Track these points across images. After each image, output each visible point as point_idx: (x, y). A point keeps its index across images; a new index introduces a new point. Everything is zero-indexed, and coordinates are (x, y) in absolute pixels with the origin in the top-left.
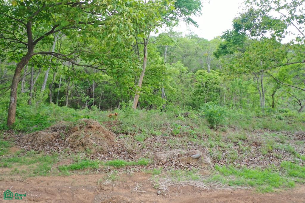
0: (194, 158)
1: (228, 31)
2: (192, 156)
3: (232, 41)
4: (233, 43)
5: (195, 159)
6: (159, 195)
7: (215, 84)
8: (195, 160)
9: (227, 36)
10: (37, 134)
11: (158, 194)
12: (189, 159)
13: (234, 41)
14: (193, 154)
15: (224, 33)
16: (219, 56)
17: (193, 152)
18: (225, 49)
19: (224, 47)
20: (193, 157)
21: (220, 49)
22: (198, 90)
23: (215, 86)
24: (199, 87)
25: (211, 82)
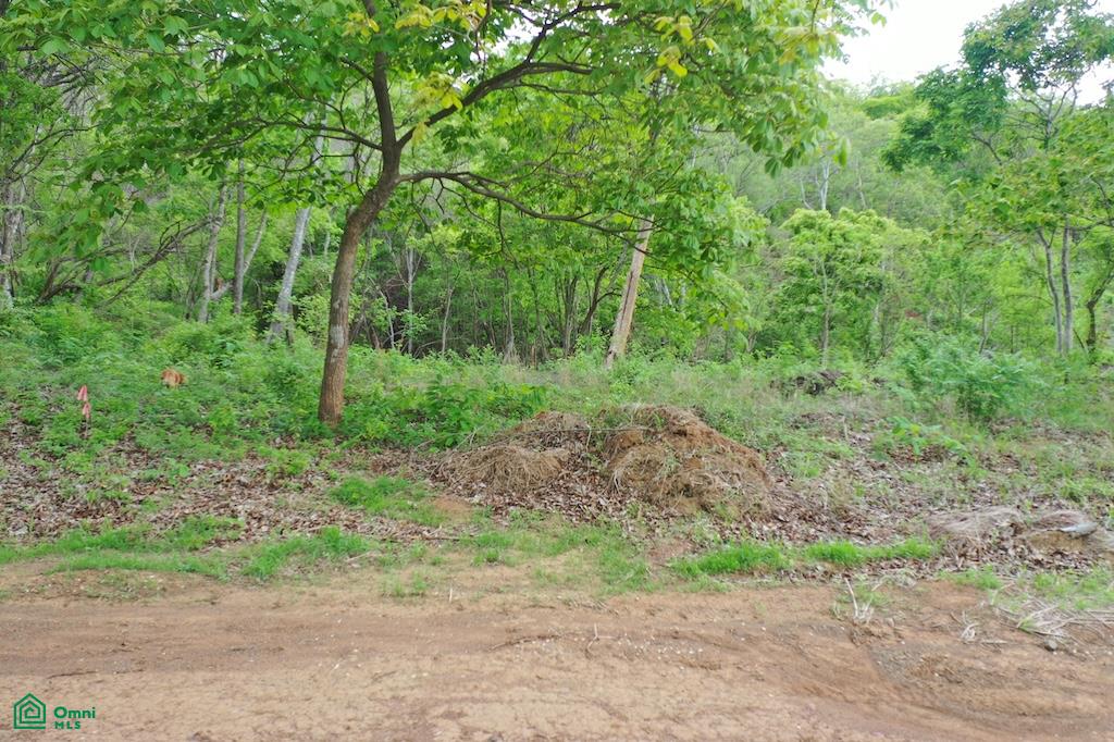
0: (1074, 535)
1: (938, 70)
2: (1065, 529)
3: (961, 110)
4: (965, 116)
5: (1077, 538)
6: (1055, 653)
7: (862, 261)
8: (1075, 541)
9: (935, 89)
10: (499, 454)
11: (1049, 649)
12: (1055, 539)
13: (966, 108)
14: (1067, 524)
15: (922, 77)
16: (902, 162)
17: (1062, 515)
18: (926, 137)
19: (922, 131)
20: (1069, 534)
21: (908, 137)
22: (799, 286)
23: (864, 271)
24: (802, 272)
25: (847, 256)
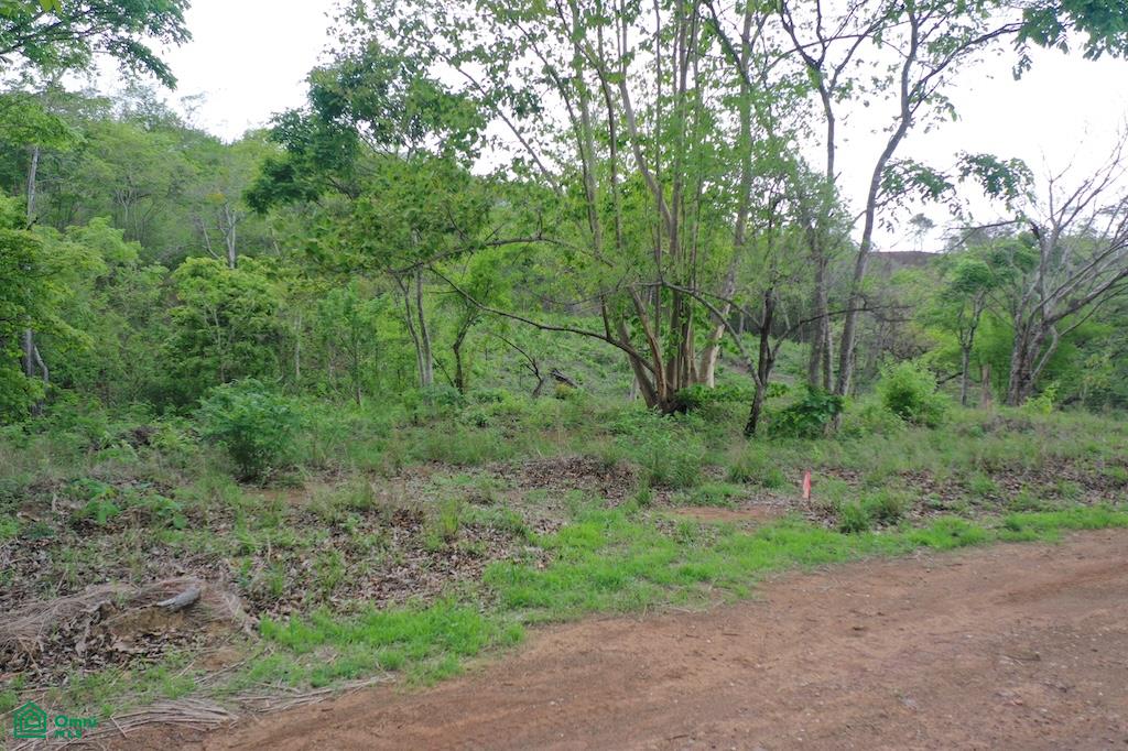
0: (172, 607)
1: (293, 114)
2: (162, 604)
3: (313, 154)
4: (317, 159)
5: (177, 612)
7: (257, 310)
8: (174, 616)
12: (148, 618)
14: (169, 595)
15: (278, 118)
16: (266, 204)
17: (166, 585)
18: (288, 180)
19: (283, 174)
20: (166, 608)
22: (192, 337)
23: (258, 321)
24: (193, 322)
25: (240, 306)
